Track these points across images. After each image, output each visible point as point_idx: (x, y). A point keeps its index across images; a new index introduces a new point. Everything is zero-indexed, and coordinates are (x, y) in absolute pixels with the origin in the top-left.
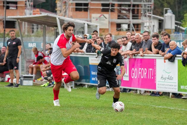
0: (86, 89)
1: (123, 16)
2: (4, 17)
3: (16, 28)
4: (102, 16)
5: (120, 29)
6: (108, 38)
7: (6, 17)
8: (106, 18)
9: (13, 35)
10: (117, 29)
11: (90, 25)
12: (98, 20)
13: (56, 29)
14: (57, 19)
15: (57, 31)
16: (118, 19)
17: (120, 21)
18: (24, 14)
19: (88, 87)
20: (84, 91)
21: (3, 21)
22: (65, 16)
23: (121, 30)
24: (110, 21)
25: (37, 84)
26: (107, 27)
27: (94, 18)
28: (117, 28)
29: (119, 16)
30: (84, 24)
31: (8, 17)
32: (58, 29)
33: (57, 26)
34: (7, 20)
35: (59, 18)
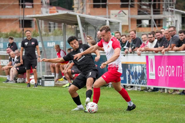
0: (109, 89)
1: (143, 12)
2: (23, 16)
3: (32, 27)
4: (122, 12)
5: (140, 25)
6: (132, 35)
7: (25, 16)
8: (125, 14)
9: (28, 34)
10: (137, 26)
11: (112, 22)
12: (117, 17)
13: (77, 27)
14: (78, 16)
15: (78, 29)
16: (139, 14)
17: (140, 17)
18: (40, 12)
19: (111, 87)
20: (108, 91)
21: (19, 20)
22: (82, 13)
23: (142, 26)
24: (130, 17)
25: (58, 84)
26: (127, 24)
27: (112, 14)
28: (138, 24)
29: (139, 12)
30: (106, 21)
31: (27, 16)
32: (79, 27)
33: (77, 24)
34: (25, 19)
35: (79, 16)
